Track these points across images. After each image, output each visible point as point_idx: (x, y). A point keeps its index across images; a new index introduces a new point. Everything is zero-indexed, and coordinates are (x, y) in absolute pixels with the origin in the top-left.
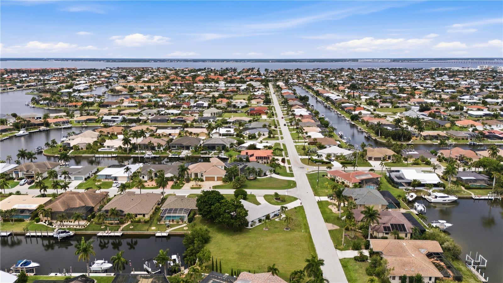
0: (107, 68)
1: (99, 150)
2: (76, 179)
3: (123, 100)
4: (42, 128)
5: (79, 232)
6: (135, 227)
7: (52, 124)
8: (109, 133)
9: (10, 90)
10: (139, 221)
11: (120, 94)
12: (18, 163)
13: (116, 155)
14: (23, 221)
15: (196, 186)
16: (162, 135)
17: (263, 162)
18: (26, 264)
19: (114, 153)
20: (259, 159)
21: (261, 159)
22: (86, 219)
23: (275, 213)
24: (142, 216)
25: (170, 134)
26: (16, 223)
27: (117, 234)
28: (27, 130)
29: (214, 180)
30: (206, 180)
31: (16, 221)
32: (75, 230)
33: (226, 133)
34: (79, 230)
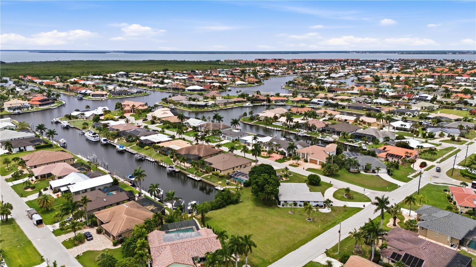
0: (388, 59)
1: (273, 124)
2: (228, 139)
3: (354, 87)
4: (265, 103)
5: (182, 171)
6: (211, 178)
7: (274, 101)
8: (298, 112)
9: (288, 75)
10: (217, 175)
11: (365, 82)
12: (213, 122)
13: (280, 129)
14: (167, 155)
15: (296, 165)
16: (338, 119)
17: (393, 161)
18: (131, 177)
19: (279, 127)
20: (389, 156)
21: (391, 156)
22: (191, 164)
23: (319, 203)
24: (220, 171)
25: (346, 120)
26: (163, 156)
27: (196, 178)
28: (252, 103)
30: (310, 162)
31: (164, 154)
33: (400, 126)
34: (183, 169)
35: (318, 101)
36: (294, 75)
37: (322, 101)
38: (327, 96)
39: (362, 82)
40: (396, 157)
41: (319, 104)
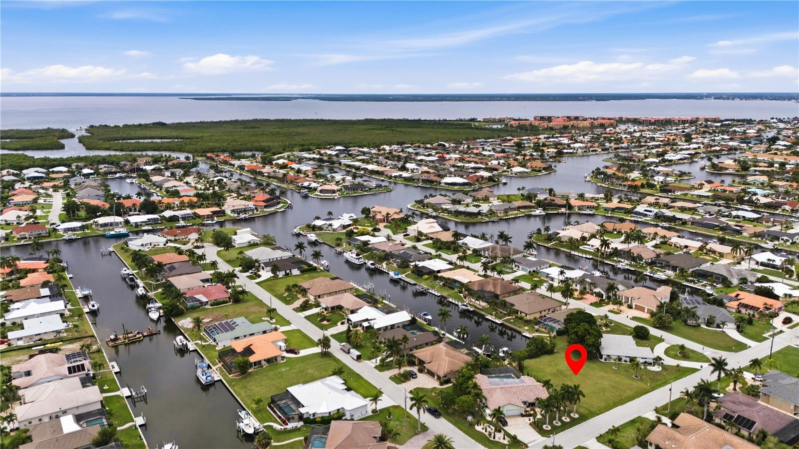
0: (773, 118)
1: (581, 247)
2: (523, 269)
3: (704, 184)
4: (563, 210)
5: (477, 310)
6: (515, 321)
7: (577, 207)
8: (616, 229)
9: (594, 153)
10: (521, 318)
11: (724, 172)
12: (497, 242)
13: (591, 257)
14: (454, 289)
15: (617, 311)
16: (675, 245)
17: (747, 313)
18: (425, 315)
19: (589, 253)
20: (742, 306)
22: (487, 302)
23: (647, 360)
24: (524, 315)
25: (686, 247)
26: (449, 289)
27: (497, 321)
29: (644, 311)
30: (635, 309)
31: (450, 287)
32: (476, 307)
33: (766, 261)
34: (478, 309)
35: (646, 211)
36: (603, 152)
37: (651, 211)
38: (659, 201)
39: (718, 171)
40: (751, 309)
41: (646, 215)
